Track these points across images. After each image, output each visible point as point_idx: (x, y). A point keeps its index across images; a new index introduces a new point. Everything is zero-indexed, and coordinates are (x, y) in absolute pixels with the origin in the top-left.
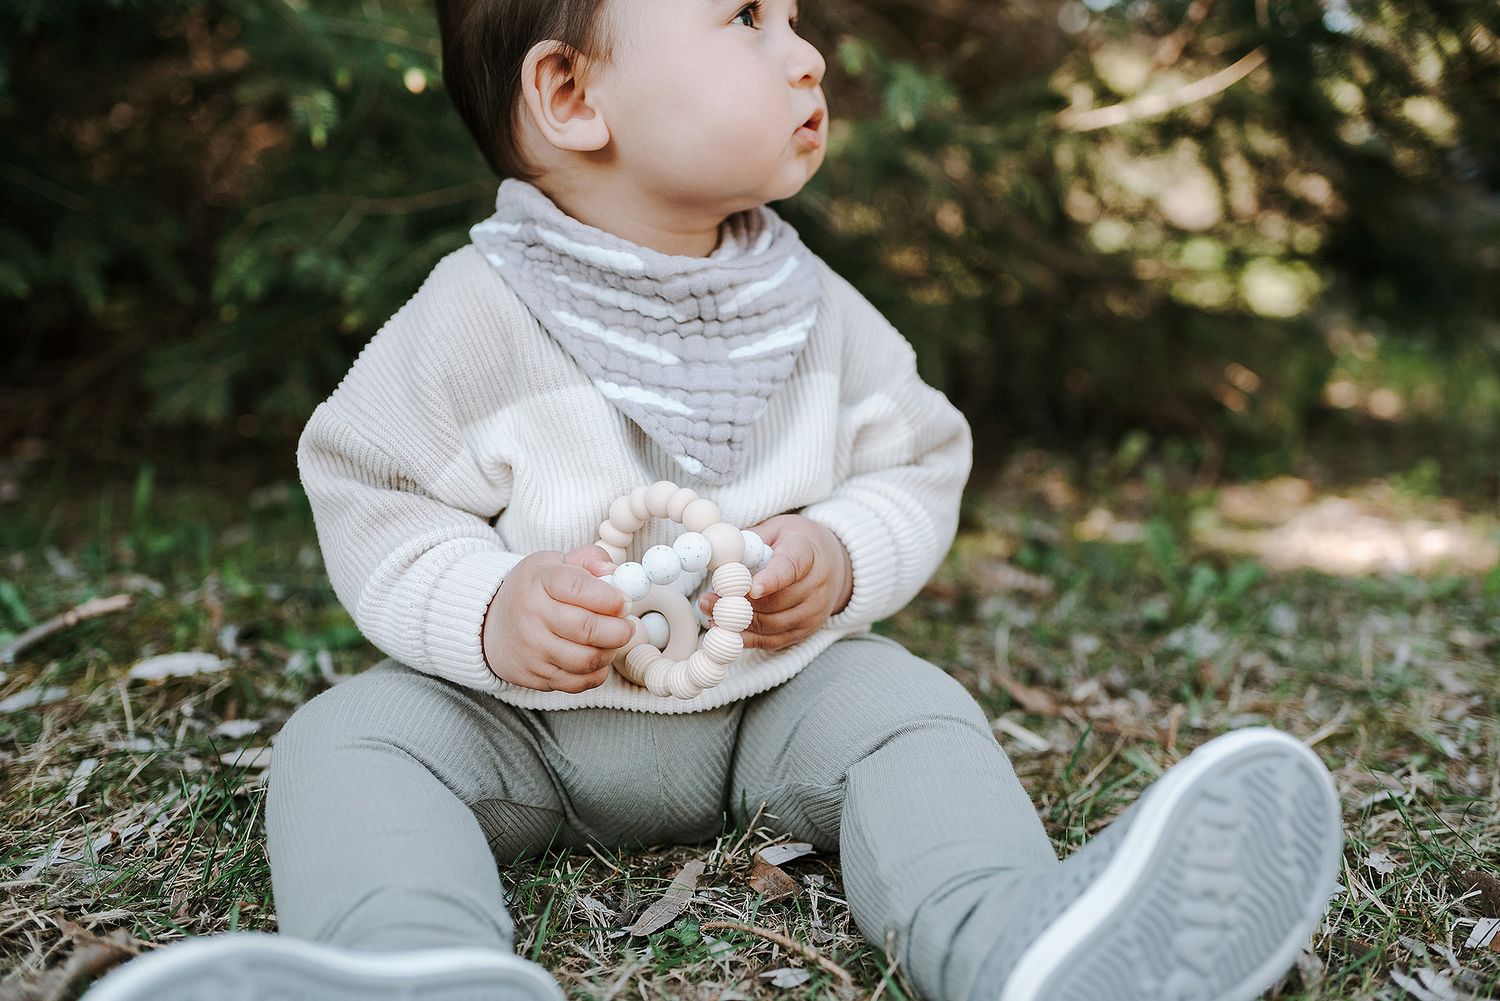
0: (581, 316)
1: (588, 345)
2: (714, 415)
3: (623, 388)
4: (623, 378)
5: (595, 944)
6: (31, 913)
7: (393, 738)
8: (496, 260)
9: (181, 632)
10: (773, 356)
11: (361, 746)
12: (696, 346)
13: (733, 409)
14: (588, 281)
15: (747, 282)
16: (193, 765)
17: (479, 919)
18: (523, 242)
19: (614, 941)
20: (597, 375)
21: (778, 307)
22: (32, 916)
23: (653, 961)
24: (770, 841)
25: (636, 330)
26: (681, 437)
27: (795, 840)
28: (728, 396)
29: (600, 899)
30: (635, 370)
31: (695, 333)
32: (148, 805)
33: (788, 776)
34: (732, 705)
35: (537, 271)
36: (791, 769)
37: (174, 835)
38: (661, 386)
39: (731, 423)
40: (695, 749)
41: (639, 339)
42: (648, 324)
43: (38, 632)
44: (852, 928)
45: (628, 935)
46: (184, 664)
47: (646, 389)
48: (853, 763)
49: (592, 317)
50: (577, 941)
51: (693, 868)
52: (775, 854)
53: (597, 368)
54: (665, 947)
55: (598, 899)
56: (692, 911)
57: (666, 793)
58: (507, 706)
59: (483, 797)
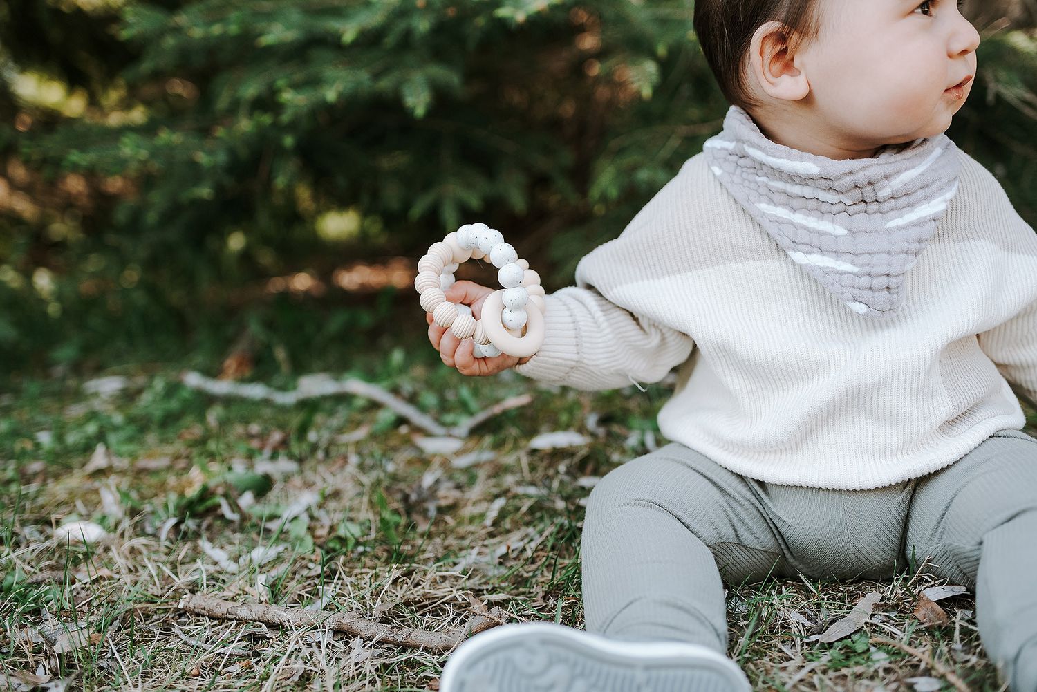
0: (776, 205)
1: (782, 226)
2: (874, 271)
3: (808, 256)
4: (808, 248)
5: (794, 645)
6: (455, 591)
7: (655, 500)
8: (718, 171)
9: (564, 418)
10: (919, 224)
11: (634, 504)
12: (860, 220)
13: (888, 265)
14: (781, 180)
15: (898, 172)
16: (560, 505)
17: (702, 623)
18: (737, 155)
19: (808, 644)
20: (789, 248)
21: (923, 188)
22: (455, 593)
23: (830, 661)
24: (933, 583)
25: (816, 211)
26: (850, 289)
27: (952, 583)
28: (884, 256)
29: (804, 614)
30: (816, 242)
31: (860, 212)
32: (531, 530)
33: (944, 537)
34: (906, 484)
35: (745, 175)
36: (946, 532)
37: (542, 550)
38: (835, 252)
39: (888, 275)
40: (875, 518)
41: (818, 218)
42: (824, 207)
43: (481, 417)
44: (983, 655)
45: (817, 641)
46: (562, 439)
47: (824, 255)
48: (988, 531)
49: (784, 205)
50: (783, 642)
51: (872, 597)
52: (935, 593)
53: (788, 243)
54: (842, 652)
55: (801, 613)
56: (865, 629)
57: (854, 547)
58: (741, 478)
59: (720, 541)
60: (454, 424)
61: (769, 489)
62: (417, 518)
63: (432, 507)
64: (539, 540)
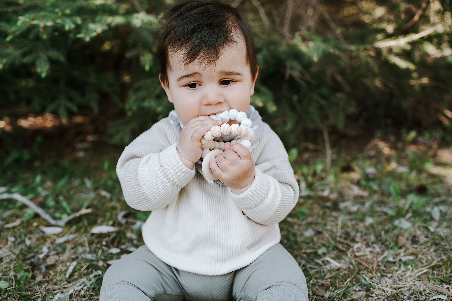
7: (129, 281)
11: (120, 284)
16: (101, 263)
32: (86, 279)
33: (246, 291)
34: (231, 273)
36: (246, 289)
37: (88, 291)
48: (260, 292)
58: (169, 266)
59: (157, 294)
60: (60, 219)
61: (180, 272)
62: (36, 272)
63: (43, 267)
64: (88, 284)
